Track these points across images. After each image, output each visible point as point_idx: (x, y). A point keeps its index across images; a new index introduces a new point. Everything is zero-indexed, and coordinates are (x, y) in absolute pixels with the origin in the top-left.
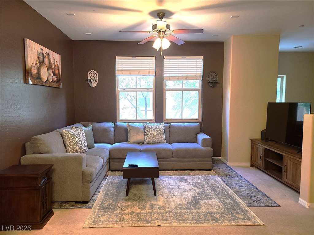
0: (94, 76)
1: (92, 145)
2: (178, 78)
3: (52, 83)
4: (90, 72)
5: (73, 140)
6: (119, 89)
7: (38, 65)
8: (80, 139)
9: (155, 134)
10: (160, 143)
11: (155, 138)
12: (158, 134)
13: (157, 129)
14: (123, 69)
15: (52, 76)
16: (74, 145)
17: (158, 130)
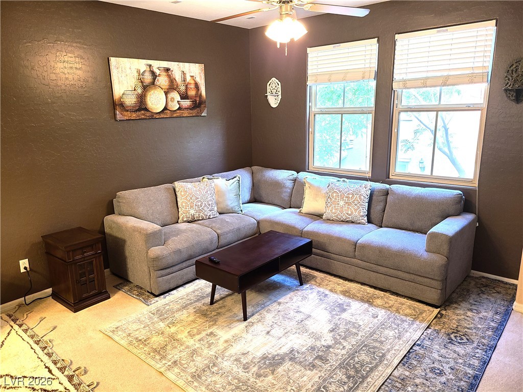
0: (276, 89)
1: (232, 208)
2: (425, 83)
3: (178, 111)
4: (270, 82)
5: (187, 200)
6: (316, 110)
7: (140, 91)
8: (200, 199)
9: (342, 203)
10: (353, 222)
11: (342, 212)
12: (349, 204)
13: (348, 194)
14: (320, 70)
15: (178, 102)
16: (187, 207)
17: (351, 196)
